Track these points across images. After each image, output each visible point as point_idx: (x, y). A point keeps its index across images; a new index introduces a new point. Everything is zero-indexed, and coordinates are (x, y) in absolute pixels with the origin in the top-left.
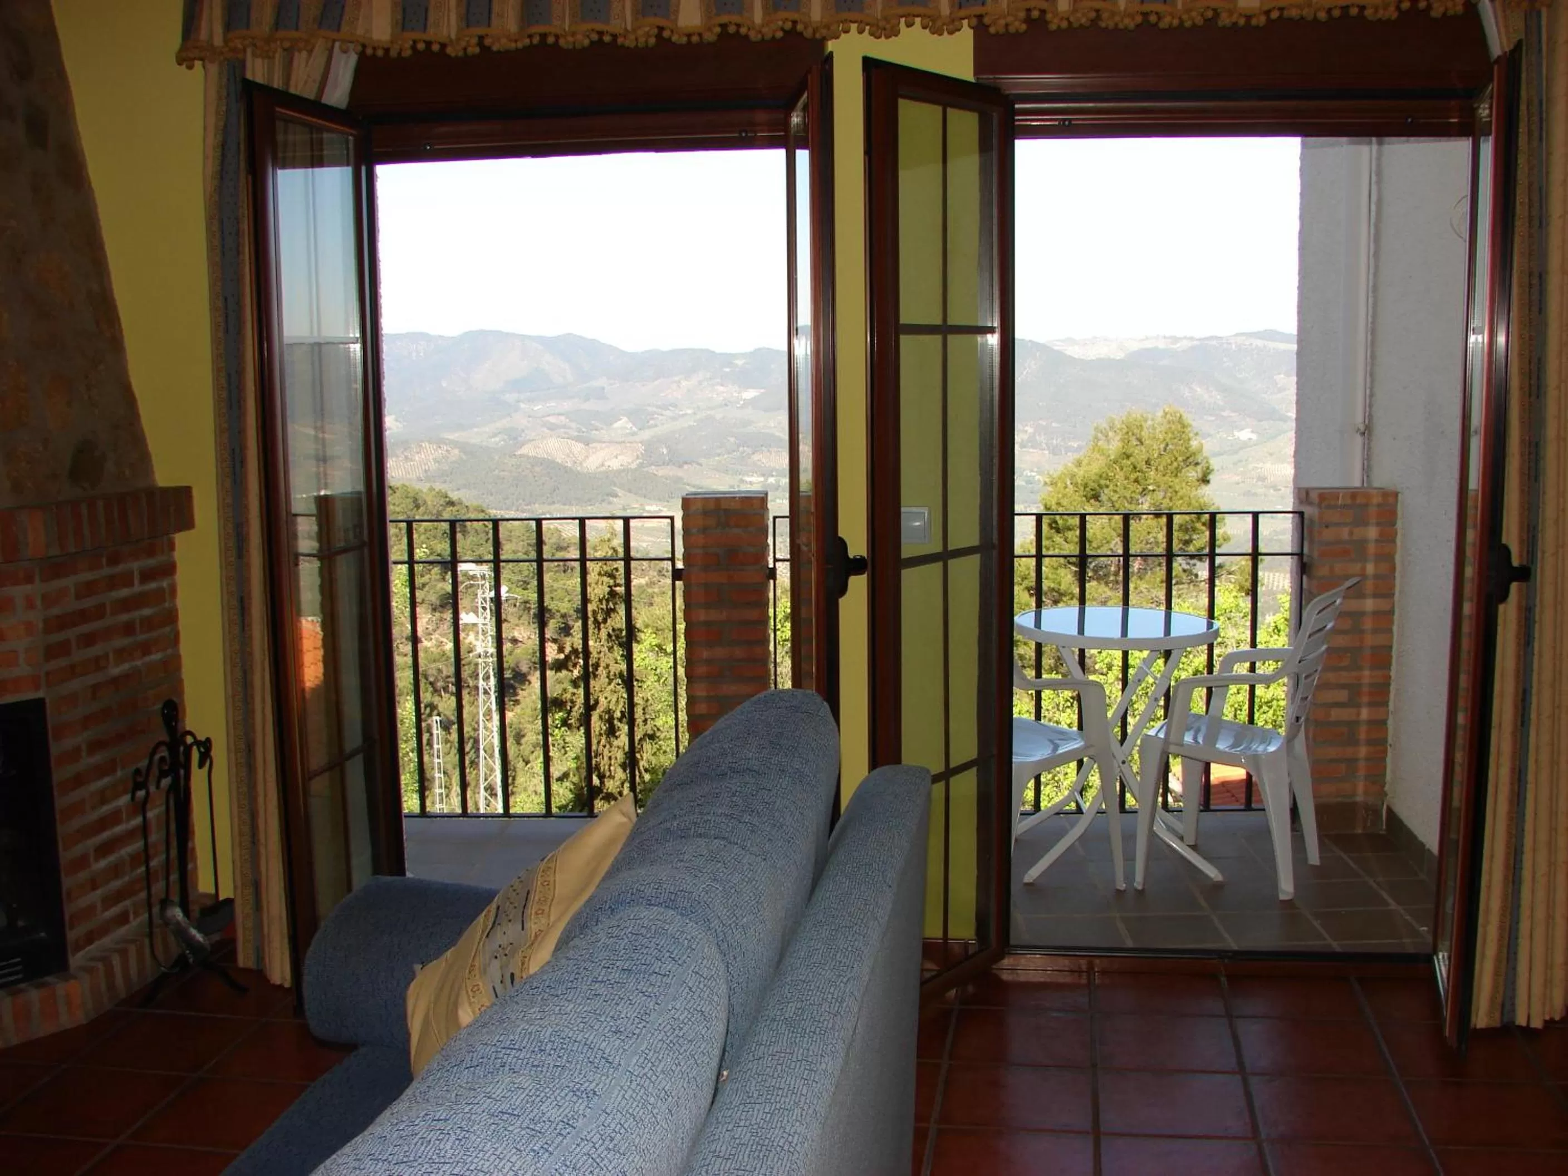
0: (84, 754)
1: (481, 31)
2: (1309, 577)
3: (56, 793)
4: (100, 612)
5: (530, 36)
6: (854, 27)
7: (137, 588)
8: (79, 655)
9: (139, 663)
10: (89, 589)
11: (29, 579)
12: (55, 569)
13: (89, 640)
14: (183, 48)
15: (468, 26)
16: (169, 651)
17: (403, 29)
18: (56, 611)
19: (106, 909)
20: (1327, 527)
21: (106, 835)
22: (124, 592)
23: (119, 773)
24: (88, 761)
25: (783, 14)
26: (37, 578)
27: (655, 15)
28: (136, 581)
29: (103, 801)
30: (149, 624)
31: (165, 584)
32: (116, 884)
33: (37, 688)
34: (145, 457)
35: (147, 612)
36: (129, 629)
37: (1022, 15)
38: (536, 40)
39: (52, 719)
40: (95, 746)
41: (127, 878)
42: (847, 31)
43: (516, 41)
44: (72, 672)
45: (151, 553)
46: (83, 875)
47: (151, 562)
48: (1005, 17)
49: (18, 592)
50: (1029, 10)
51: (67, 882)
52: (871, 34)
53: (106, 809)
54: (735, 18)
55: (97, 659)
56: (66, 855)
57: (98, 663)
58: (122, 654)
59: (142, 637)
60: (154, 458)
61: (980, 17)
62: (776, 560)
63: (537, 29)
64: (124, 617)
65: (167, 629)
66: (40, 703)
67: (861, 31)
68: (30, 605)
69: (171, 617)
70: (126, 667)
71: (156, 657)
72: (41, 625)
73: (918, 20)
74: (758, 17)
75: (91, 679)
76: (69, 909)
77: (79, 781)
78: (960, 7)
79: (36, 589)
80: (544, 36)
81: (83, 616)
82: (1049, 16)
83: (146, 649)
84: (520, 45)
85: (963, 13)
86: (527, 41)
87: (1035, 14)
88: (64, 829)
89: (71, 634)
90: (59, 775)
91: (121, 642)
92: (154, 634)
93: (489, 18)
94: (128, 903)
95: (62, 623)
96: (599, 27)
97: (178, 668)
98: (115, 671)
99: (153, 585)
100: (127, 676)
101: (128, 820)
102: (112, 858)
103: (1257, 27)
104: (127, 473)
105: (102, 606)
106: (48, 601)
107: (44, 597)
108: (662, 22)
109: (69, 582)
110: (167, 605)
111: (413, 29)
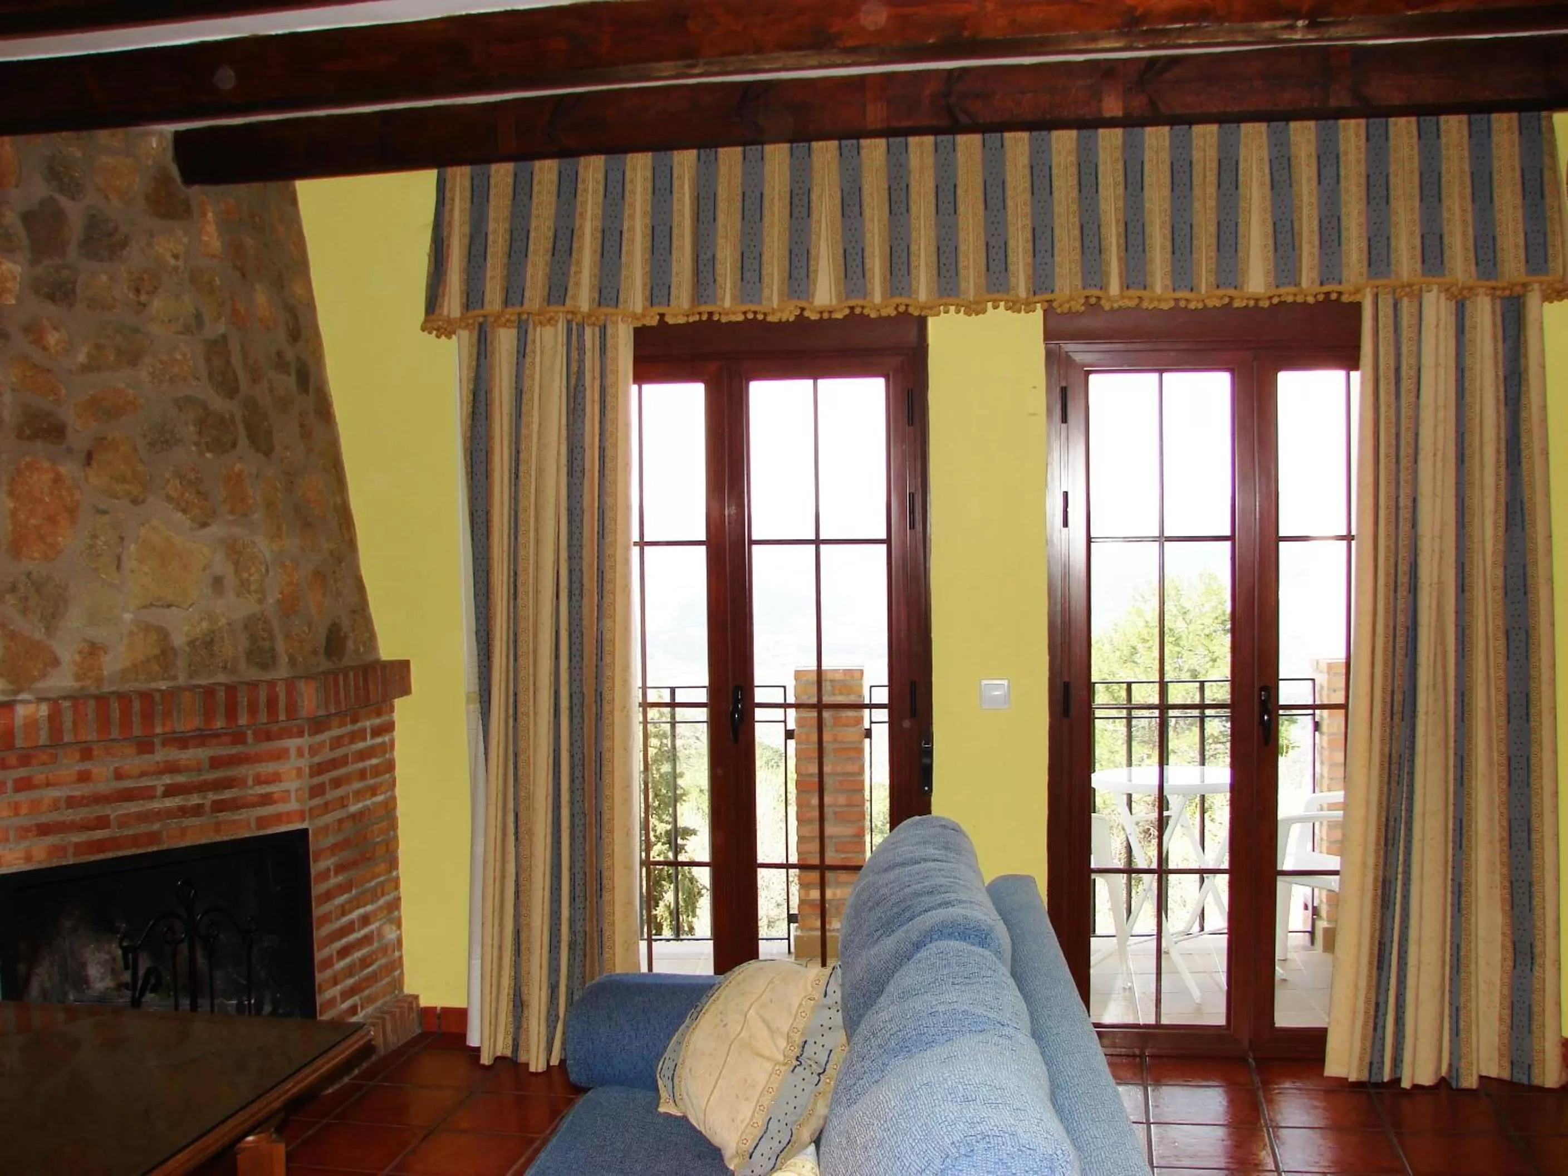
0: (332, 873)
1: (661, 310)
2: (1321, 733)
3: (314, 904)
4: (344, 761)
5: (700, 314)
6: (952, 308)
7: (369, 742)
8: (332, 795)
9: (368, 802)
10: (337, 743)
11: (301, 734)
12: (318, 725)
13: (337, 783)
14: (426, 321)
15: (652, 305)
16: (389, 794)
17: (600, 304)
18: (317, 759)
19: (343, 1001)
20: (1335, 691)
21: (344, 941)
22: (360, 745)
23: (354, 892)
24: (334, 881)
25: (897, 300)
26: (306, 734)
27: (799, 298)
28: (368, 736)
29: (344, 914)
30: (377, 771)
31: (387, 739)
32: (350, 982)
33: (303, 820)
34: (372, 637)
35: (374, 761)
36: (362, 775)
37: (1083, 301)
38: (705, 317)
39: (314, 845)
40: (340, 868)
41: (357, 978)
42: (947, 312)
43: (688, 316)
44: (326, 807)
45: (379, 714)
46: (328, 973)
47: (377, 721)
48: (1068, 302)
49: (292, 743)
50: (1087, 297)
51: (319, 977)
52: (966, 313)
53: (345, 920)
54: (860, 302)
55: (342, 798)
56: (319, 956)
57: (342, 802)
58: (359, 795)
59: (371, 782)
60: (378, 637)
61: (1050, 301)
62: (871, 722)
63: (706, 308)
64: (360, 765)
65: (387, 776)
66: (305, 831)
67: (958, 312)
68: (300, 754)
69: (390, 766)
70: (360, 805)
71: (380, 798)
72: (307, 770)
73: (1002, 304)
74: (878, 299)
75: (339, 814)
76: (320, 999)
77: (328, 896)
78: (1035, 294)
79: (304, 741)
80: (711, 314)
81: (334, 764)
82: (1103, 302)
83: (374, 791)
84: (691, 320)
85: (1036, 298)
86: (697, 318)
87: (1093, 301)
88: (320, 933)
89: (325, 778)
90: (317, 890)
91: (357, 785)
92: (378, 780)
93: (669, 300)
94: (356, 998)
95: (319, 769)
96: (754, 308)
97: (394, 808)
98: (353, 808)
99: (379, 740)
100: (361, 814)
101: (359, 930)
102: (348, 960)
103: (1263, 308)
104: (362, 649)
105: (346, 756)
106: (313, 751)
107: (310, 748)
108: (802, 304)
109: (325, 736)
110: (387, 756)
111: (608, 306)
